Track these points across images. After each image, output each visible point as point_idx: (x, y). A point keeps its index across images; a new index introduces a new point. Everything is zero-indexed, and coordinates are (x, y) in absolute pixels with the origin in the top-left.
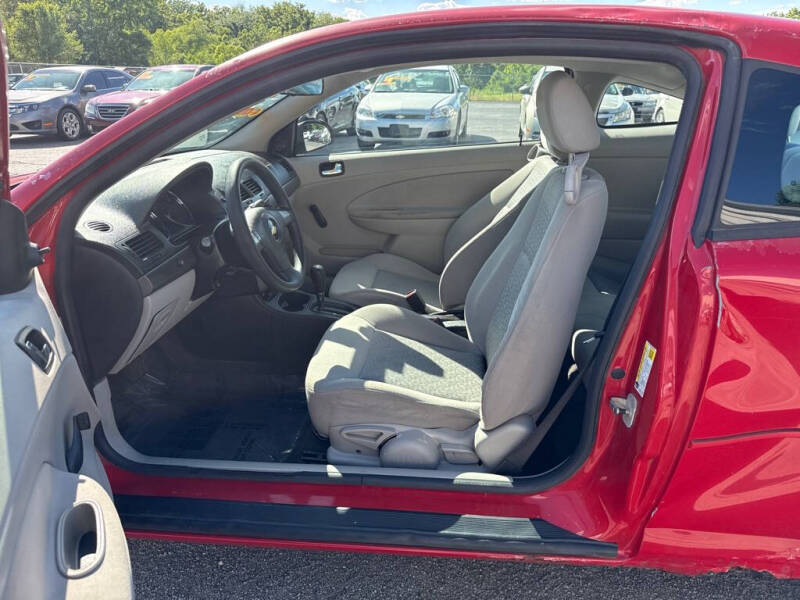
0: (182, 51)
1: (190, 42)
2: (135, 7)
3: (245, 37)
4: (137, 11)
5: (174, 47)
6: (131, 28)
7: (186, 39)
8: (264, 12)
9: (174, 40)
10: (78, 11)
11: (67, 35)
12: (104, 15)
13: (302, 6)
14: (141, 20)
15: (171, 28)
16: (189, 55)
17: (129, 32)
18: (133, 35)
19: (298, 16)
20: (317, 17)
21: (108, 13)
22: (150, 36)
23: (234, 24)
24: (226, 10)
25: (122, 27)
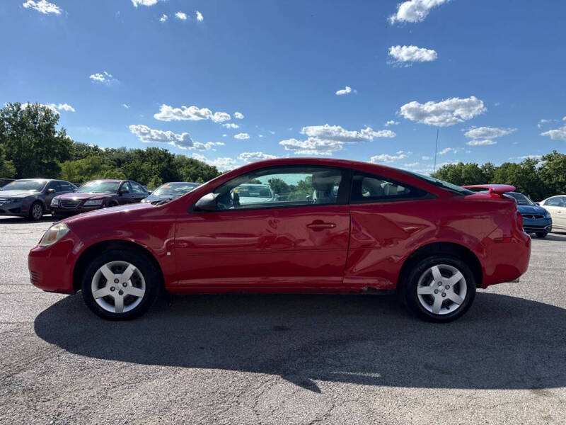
0: (81, 175)
1: (88, 169)
2: (53, 146)
3: (126, 168)
4: (54, 149)
5: (76, 171)
6: (48, 159)
7: (85, 167)
8: (140, 152)
9: (77, 168)
10: (12, 147)
11: (6, 162)
12: (30, 151)
13: (166, 151)
14: (55, 155)
15: (76, 160)
16: (86, 178)
17: (46, 162)
18: (48, 163)
19: (163, 156)
20: (176, 157)
21: (33, 150)
22: (61, 165)
23: (118, 159)
24: (113, 150)
25: (41, 158)
